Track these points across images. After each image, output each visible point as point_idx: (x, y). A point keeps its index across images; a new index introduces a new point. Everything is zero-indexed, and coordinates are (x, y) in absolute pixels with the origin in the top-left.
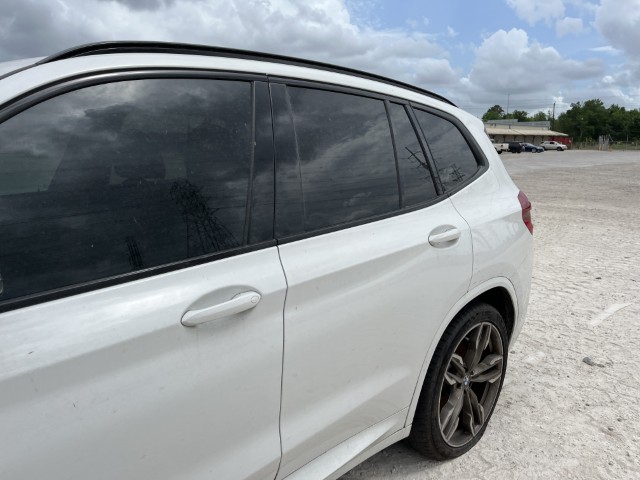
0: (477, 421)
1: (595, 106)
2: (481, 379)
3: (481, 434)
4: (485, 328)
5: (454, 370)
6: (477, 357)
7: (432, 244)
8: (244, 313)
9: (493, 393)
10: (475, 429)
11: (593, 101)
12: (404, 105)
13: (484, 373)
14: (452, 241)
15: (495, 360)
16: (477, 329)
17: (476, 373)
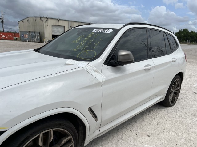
0: (175, 101)
2: (176, 92)
3: (175, 103)
4: (178, 80)
5: (172, 88)
6: (176, 87)
7: (172, 61)
8: (150, 69)
9: (177, 95)
10: (174, 102)
12: (165, 33)
13: (176, 91)
14: (175, 61)
15: (179, 88)
16: (177, 80)
17: (175, 90)
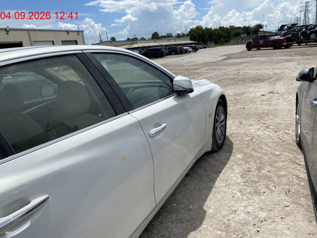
1: (199, 28)
11: (198, 26)
